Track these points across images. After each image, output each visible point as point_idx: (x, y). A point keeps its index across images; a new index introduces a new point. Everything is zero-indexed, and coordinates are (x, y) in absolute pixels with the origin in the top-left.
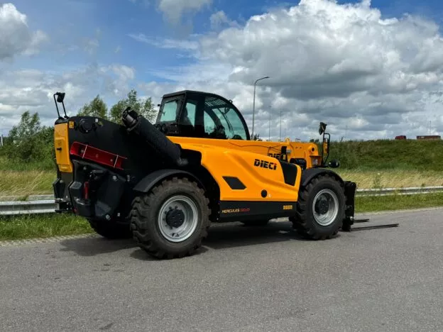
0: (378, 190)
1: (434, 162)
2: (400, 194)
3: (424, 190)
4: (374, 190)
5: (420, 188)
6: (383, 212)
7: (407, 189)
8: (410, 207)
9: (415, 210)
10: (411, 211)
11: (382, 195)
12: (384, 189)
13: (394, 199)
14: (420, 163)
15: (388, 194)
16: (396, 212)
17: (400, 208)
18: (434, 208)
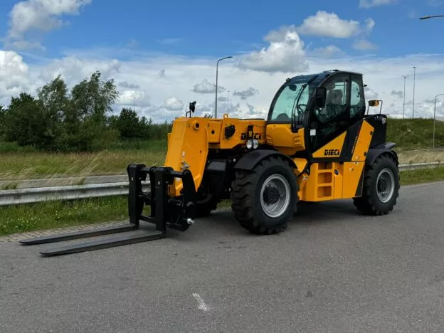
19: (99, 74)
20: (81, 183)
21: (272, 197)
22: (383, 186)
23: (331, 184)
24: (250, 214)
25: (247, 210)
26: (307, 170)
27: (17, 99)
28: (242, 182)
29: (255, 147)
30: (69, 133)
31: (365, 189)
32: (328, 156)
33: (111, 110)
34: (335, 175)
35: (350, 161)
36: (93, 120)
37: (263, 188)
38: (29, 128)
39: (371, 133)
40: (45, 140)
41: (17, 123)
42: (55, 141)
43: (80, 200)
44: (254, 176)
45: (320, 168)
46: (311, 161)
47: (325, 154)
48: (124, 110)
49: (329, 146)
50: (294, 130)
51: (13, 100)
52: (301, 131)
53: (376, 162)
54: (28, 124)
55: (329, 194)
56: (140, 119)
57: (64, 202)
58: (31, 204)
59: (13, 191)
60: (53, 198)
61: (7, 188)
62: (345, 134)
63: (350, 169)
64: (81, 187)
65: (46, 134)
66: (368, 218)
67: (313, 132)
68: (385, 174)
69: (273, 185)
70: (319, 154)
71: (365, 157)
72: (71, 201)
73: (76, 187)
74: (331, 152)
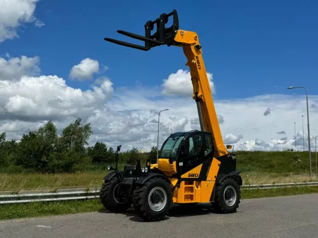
0: (248, 186)
1: (276, 167)
2: (260, 188)
3: (274, 186)
4: (246, 186)
5: (272, 184)
6: (253, 199)
7: (264, 185)
8: (268, 196)
9: (271, 198)
10: (269, 198)
11: (251, 189)
12: (251, 185)
13: (257, 191)
14: (266, 168)
15: (254, 189)
16: (260, 199)
17: (262, 197)
18: (281, 197)
19: (80, 120)
20: (55, 192)
21: (156, 199)
22: (229, 196)
23: (193, 194)
24: (142, 209)
25: (141, 206)
26: (178, 185)
27: (27, 136)
28: (138, 191)
29: (146, 172)
30: (57, 159)
31: (216, 198)
32: (191, 177)
33: (87, 144)
34: (196, 189)
35: (206, 180)
36: (74, 151)
37: (150, 194)
38: (32, 156)
39: (219, 165)
40: (42, 164)
41: (24, 153)
42: (48, 164)
43: (53, 201)
44: (145, 187)
45: (185, 184)
46: (180, 180)
47: (189, 176)
48: (97, 144)
49: (191, 172)
50: (171, 162)
51: (24, 136)
52: (174, 163)
53: (222, 181)
54: (31, 154)
55: (192, 199)
56: (108, 149)
57: (44, 202)
58: (25, 203)
59: (16, 196)
60: (38, 200)
61: (12, 194)
62: (201, 165)
63: (206, 185)
64: (54, 194)
65: (42, 160)
66: (219, 215)
67: (181, 164)
68: (229, 189)
69: (157, 193)
70: (185, 176)
71: (215, 179)
72: (48, 202)
73: (51, 194)
74: (193, 175)
